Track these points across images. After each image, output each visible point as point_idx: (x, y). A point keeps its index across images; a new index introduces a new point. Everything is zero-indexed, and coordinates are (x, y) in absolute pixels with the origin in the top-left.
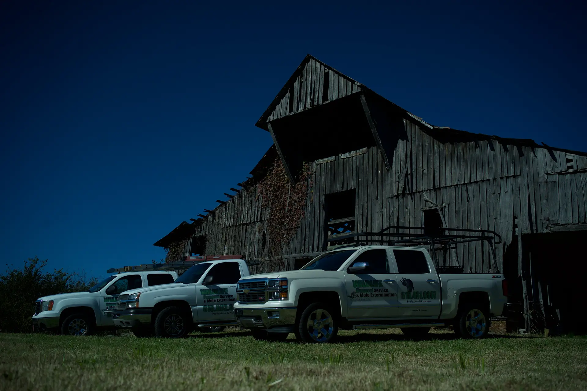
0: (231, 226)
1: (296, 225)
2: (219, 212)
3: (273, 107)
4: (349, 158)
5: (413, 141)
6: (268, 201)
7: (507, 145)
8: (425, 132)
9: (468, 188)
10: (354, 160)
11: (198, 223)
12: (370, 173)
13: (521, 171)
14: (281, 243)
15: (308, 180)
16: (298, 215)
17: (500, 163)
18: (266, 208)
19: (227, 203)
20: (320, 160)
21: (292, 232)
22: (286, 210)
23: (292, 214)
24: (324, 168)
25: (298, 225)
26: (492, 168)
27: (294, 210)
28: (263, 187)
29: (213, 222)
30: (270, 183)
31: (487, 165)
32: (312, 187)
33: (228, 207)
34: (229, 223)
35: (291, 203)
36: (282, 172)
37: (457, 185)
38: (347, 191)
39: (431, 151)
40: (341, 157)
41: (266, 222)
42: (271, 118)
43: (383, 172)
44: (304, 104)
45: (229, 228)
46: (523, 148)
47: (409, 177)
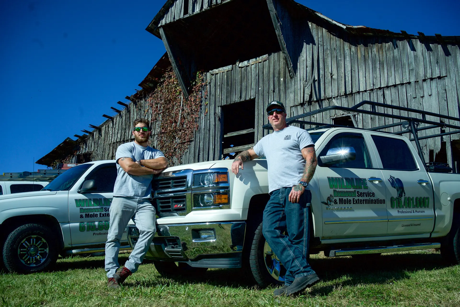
0: (118, 142)
1: (190, 139)
2: (106, 128)
3: (166, 10)
4: (247, 66)
5: (319, 45)
6: (159, 114)
7: (430, 45)
8: (334, 35)
9: (385, 92)
10: (253, 69)
11: (83, 140)
12: (271, 81)
13: (448, 71)
14: (172, 158)
15: (201, 92)
16: (191, 128)
17: (422, 64)
18: (156, 122)
19: (114, 118)
20: (215, 70)
21: (184, 146)
22: (178, 124)
23: (185, 127)
24: (220, 79)
25: (192, 138)
26: (412, 70)
27: (187, 123)
28: (153, 100)
29: (99, 138)
30: (161, 97)
31: (407, 66)
32: (207, 98)
33: (115, 122)
34: (116, 138)
35: (183, 116)
36: (174, 84)
37: (372, 90)
38: (246, 101)
39: (341, 54)
40: (238, 65)
41: (156, 136)
42: (163, 22)
43: (286, 80)
44: (201, 5)
45: (116, 144)
46: (449, 47)
47: (316, 83)
